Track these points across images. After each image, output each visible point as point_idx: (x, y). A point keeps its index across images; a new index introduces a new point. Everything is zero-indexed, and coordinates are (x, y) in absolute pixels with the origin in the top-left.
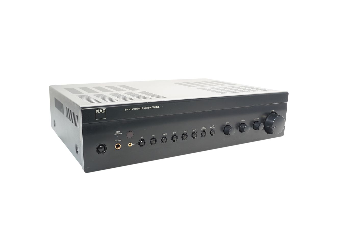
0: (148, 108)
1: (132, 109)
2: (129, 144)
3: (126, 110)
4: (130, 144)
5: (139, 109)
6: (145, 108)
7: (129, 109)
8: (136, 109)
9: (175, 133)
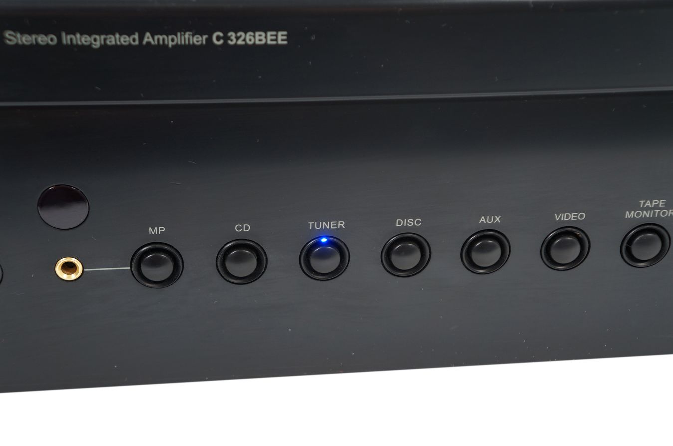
0: (198, 40)
1: (66, 39)
2: (63, 260)
3: (13, 38)
4: (69, 267)
5: (124, 40)
6: (170, 41)
7: (43, 40)
8: (96, 41)
9: (411, 223)
